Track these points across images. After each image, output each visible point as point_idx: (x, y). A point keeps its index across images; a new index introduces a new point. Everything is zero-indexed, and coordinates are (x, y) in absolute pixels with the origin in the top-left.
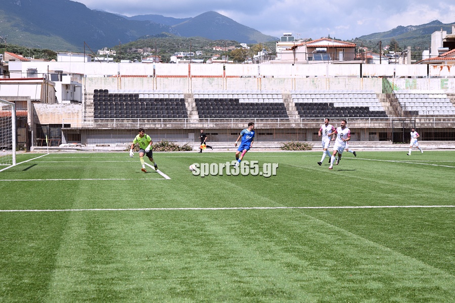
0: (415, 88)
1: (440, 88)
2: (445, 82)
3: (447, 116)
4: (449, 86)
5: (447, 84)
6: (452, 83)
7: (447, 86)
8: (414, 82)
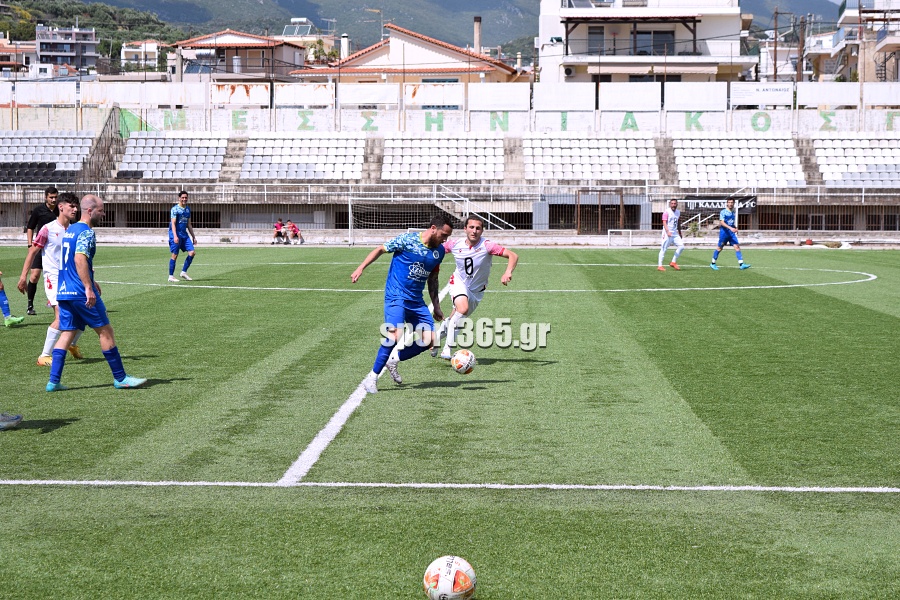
0: (183, 127)
1: (231, 127)
2: (241, 117)
3: (194, 181)
4: (249, 123)
5: (244, 120)
6: (254, 119)
7: (246, 124)
8: (180, 116)
